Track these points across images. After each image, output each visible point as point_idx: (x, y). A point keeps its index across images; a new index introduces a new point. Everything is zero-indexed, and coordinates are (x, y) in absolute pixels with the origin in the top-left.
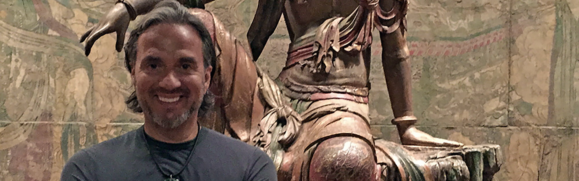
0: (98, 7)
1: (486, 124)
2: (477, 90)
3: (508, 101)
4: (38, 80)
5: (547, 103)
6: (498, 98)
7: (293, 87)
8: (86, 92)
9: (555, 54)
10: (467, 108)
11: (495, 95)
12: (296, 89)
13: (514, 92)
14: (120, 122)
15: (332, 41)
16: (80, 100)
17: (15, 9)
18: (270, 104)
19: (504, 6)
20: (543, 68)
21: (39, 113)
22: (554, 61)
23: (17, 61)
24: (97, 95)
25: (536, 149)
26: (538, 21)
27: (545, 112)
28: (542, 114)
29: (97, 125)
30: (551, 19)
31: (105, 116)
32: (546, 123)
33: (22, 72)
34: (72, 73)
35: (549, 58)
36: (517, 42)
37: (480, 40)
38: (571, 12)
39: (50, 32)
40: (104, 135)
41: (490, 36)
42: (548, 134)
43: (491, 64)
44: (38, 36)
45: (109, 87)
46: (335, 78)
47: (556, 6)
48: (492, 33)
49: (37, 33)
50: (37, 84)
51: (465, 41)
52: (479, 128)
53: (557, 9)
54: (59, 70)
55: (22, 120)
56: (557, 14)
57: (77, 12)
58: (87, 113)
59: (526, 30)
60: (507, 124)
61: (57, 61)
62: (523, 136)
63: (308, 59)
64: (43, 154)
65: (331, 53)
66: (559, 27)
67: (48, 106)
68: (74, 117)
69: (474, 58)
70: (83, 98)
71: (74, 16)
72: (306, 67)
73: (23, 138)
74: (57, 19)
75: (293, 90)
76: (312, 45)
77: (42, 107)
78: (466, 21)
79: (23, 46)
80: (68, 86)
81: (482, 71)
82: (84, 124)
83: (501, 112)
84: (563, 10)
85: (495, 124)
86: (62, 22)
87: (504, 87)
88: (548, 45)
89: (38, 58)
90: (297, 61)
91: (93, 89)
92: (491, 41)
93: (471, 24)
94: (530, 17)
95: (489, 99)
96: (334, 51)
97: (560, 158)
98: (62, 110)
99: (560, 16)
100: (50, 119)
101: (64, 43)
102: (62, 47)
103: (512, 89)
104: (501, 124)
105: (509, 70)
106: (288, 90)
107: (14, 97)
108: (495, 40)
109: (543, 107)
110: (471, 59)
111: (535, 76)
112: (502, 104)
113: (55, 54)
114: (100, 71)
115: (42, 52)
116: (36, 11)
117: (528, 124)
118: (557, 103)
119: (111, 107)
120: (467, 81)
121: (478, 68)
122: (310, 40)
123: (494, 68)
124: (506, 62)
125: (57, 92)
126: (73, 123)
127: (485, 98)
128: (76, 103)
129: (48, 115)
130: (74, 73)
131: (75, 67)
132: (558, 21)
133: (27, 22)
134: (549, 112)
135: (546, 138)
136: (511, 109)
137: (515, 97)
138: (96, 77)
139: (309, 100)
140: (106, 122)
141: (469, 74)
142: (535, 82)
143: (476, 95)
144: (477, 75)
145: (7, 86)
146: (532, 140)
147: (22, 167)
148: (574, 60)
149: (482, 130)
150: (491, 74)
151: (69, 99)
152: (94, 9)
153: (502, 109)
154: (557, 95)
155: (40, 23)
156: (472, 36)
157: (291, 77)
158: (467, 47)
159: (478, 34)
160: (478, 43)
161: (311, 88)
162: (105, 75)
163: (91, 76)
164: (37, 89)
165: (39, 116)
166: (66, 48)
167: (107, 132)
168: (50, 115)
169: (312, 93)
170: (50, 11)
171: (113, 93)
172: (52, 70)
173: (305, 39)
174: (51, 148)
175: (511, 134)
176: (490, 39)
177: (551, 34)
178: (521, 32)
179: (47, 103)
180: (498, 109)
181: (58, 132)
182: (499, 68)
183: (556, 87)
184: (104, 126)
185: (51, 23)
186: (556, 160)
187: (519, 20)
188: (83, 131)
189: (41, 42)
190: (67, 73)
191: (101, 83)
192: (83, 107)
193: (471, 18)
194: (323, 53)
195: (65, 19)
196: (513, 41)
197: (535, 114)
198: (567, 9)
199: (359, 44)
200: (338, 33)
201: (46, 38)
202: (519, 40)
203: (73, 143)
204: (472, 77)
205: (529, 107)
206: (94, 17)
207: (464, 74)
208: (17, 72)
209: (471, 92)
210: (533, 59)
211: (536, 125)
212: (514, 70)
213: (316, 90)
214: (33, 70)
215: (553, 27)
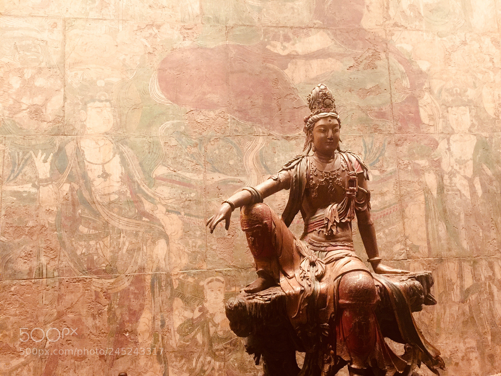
0: (171, 203)
1: (395, 259)
2: (388, 239)
3: (406, 245)
4: (136, 248)
5: (426, 245)
6: (400, 243)
7: (315, 244)
8: (165, 254)
9: (427, 217)
10: (384, 250)
11: (398, 242)
12: (316, 245)
13: (408, 239)
14: (186, 270)
15: (335, 217)
16: (162, 258)
17: (123, 206)
18: (303, 254)
19: (396, 192)
20: (422, 225)
21: (137, 268)
22: (427, 221)
23: (124, 237)
24: (172, 255)
26: (415, 200)
27: (426, 250)
28: (425, 251)
29: (172, 273)
30: (422, 198)
31: (176, 267)
32: (427, 256)
33: (127, 244)
34: (156, 242)
35: (424, 219)
36: (406, 212)
37: (386, 211)
38: (432, 194)
39: (144, 219)
40: (176, 279)
41: (391, 209)
42: (429, 263)
43: (393, 224)
44: (137, 222)
45: (179, 249)
46: (338, 238)
47: (423, 191)
48: (392, 207)
49: (136, 220)
50: (136, 251)
51: (378, 212)
52: (392, 261)
53: (424, 192)
54: (149, 241)
55: (127, 272)
56: (425, 195)
57: (160, 206)
58: (166, 266)
59: (409, 205)
60: (406, 258)
61: (148, 236)
62: (416, 264)
63: (322, 228)
64: (140, 293)
65: (335, 224)
66: (427, 202)
67: (142, 263)
68: (158, 269)
69: (384, 222)
70: (163, 257)
71: (158, 209)
72: (321, 232)
73: (127, 284)
74: (147, 211)
75: (315, 246)
76: (324, 220)
77: (139, 264)
78: (377, 201)
79: (128, 228)
80: (154, 250)
81: (389, 229)
82: (164, 273)
83: (402, 251)
84: (427, 193)
85: (400, 258)
86: (151, 213)
87: (402, 237)
88: (422, 212)
89: (137, 235)
90: (315, 229)
91: (169, 251)
92: (392, 211)
93: (380, 202)
94: (411, 197)
95: (395, 244)
96: (336, 222)
98: (151, 265)
99: (426, 196)
100: (144, 271)
101: (152, 225)
102: (151, 227)
103: (407, 238)
104: (403, 258)
105: (404, 227)
106: (312, 246)
107: (122, 259)
108: (394, 211)
109: (425, 247)
110: (382, 222)
111: (418, 230)
112: (402, 247)
113: (146, 232)
114: (173, 240)
115: (139, 231)
116: (135, 207)
117: (418, 258)
118: (432, 245)
119: (180, 261)
120: (381, 234)
121: (387, 227)
122: (321, 217)
123: (395, 226)
124: (401, 222)
125: (148, 254)
126: (157, 273)
127: (392, 244)
128: (159, 260)
129: (142, 269)
130: (158, 242)
131: (159, 238)
132: (426, 199)
133: (130, 214)
134: (428, 250)
135: (429, 265)
136: (408, 249)
137: (409, 242)
138: (171, 244)
139: (326, 251)
140: (177, 271)
141: (382, 230)
142: (419, 233)
143: (387, 242)
144: (387, 231)
145: (118, 253)
147: (126, 303)
148: (437, 220)
149: (393, 263)
150: (394, 230)
151: (155, 258)
152: (169, 204)
153: (403, 249)
154: (431, 240)
155: (138, 213)
156: (382, 209)
157: (312, 238)
158: (379, 216)
159: (385, 208)
160: (385, 213)
161: (326, 244)
162: (176, 242)
163: (168, 244)
164: (136, 253)
165: (137, 269)
166: (153, 228)
167: (178, 277)
168: (144, 269)
169: (326, 247)
170: (144, 207)
171: (181, 253)
172: (145, 241)
173: (318, 216)
174: (144, 289)
175: (410, 264)
176: (391, 210)
177: (423, 206)
178: (407, 206)
179: (142, 262)
180: (400, 250)
181: (148, 279)
182: (398, 226)
183: (430, 236)
184: (177, 273)
185: (143, 214)
187: (405, 200)
188: (163, 277)
189: (138, 225)
190: (154, 242)
191: (174, 247)
192: (163, 262)
193: (380, 199)
194: (330, 224)
195: (153, 211)
196: (404, 211)
197: (421, 251)
198: (430, 192)
199: (348, 218)
200: (337, 212)
201: (141, 222)
202: (407, 210)
203: (158, 285)
204: (384, 232)
205: (418, 247)
206: (169, 209)
207: (379, 230)
208: (124, 243)
209: (385, 240)
210: (416, 220)
211: (422, 258)
212: (407, 227)
213: (329, 245)
214: (133, 242)
215: (424, 203)
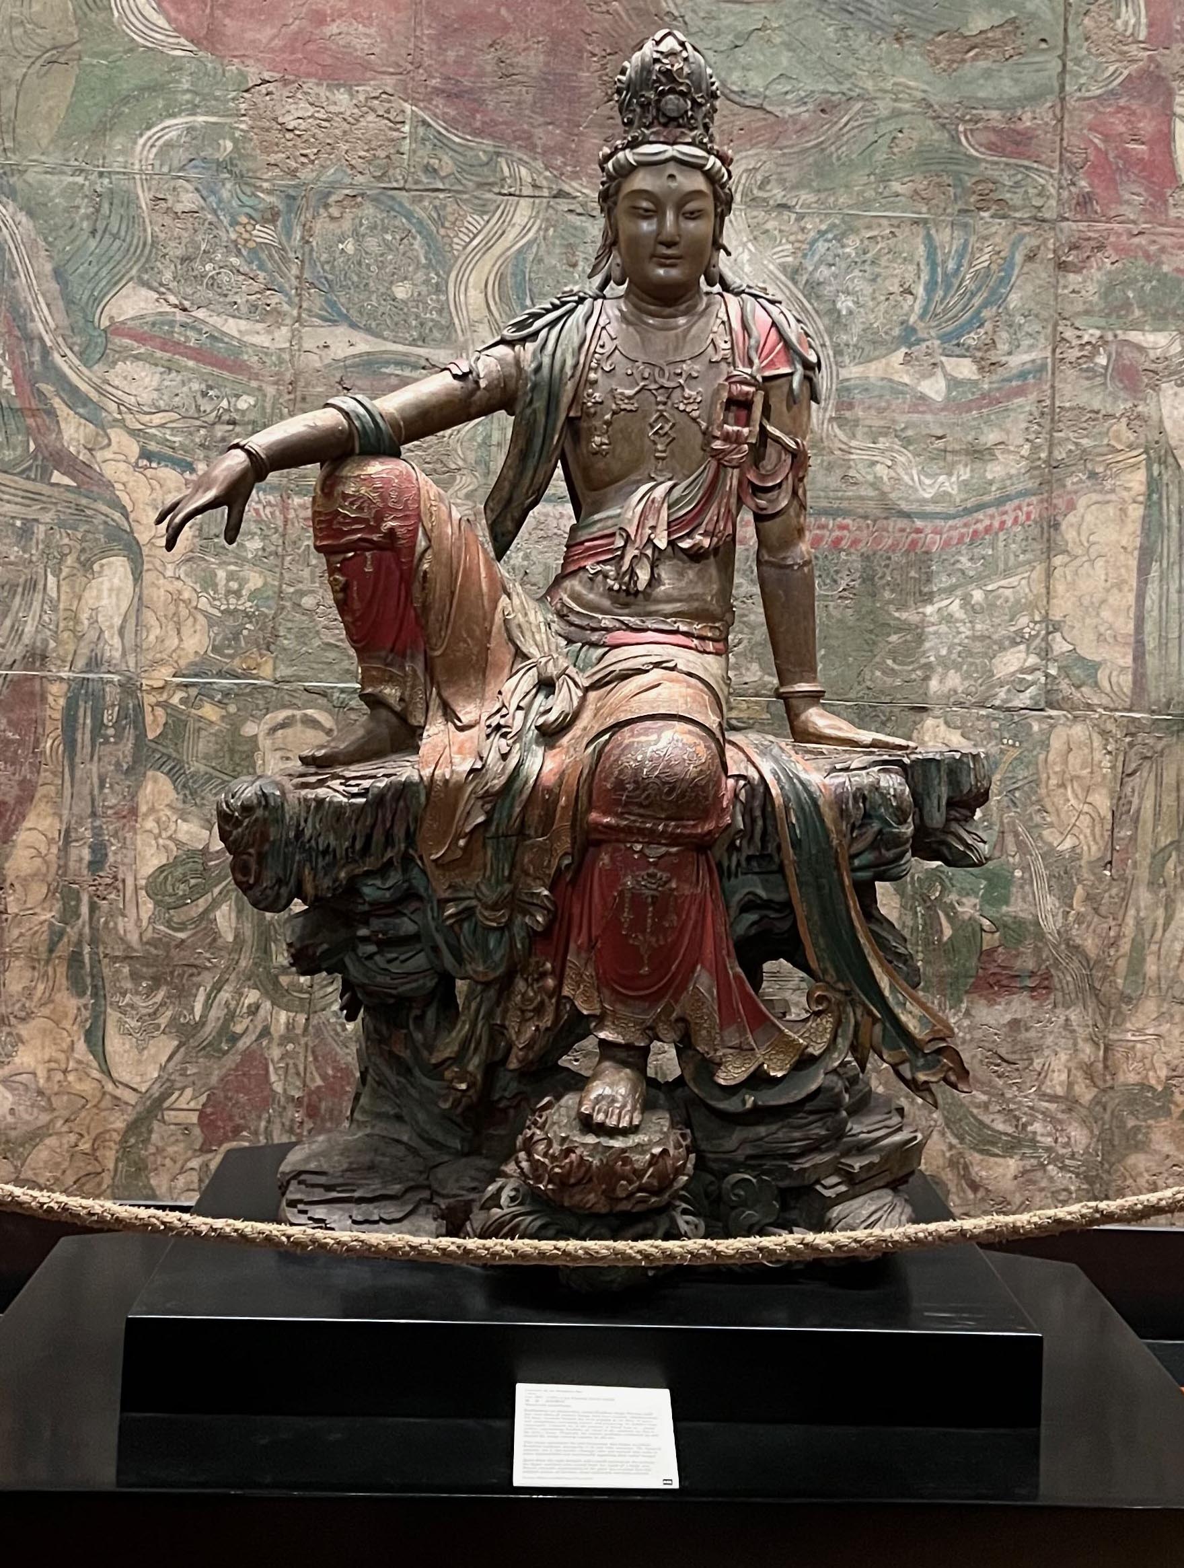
0: (162, 426)
1: (997, 703)
2: (978, 627)
3: (1046, 653)
4: (22, 580)
5: (1129, 661)
6: (1023, 647)
8: (124, 608)
9: (1147, 555)
10: (958, 667)
11: (1015, 640)
12: (577, 620)
13: (1058, 635)
14: (195, 676)
15: (653, 529)
16: (111, 626)
19: (1035, 449)
20: (1119, 585)
21: (18, 652)
22: (1143, 571)
24: (148, 616)
25: (1106, 763)
26: (1108, 484)
27: (1126, 681)
28: (1119, 686)
29: (144, 681)
30: (1137, 481)
31: (160, 662)
32: (1128, 705)
34: (95, 567)
35: (1134, 563)
36: (1063, 527)
37: (983, 520)
38: (1178, 466)
39: (56, 477)
40: (158, 704)
41: (1005, 513)
42: (1132, 729)
43: (1007, 573)
44: (30, 485)
45: (176, 599)
46: (658, 602)
47: (1146, 452)
48: (1009, 506)
49: (27, 478)
50: (20, 589)
51: (951, 522)
52: (983, 712)
53: (1149, 458)
54: (70, 560)
56: (1149, 469)
57: (117, 435)
58: (124, 652)
59: (1082, 502)
60: (1042, 705)
61: (66, 541)
62: (1079, 731)
63: (605, 562)
64: (22, 743)
66: (1155, 497)
67: (40, 637)
68: (94, 663)
69: (971, 559)
70: (118, 622)
71: (109, 444)
74: (72, 449)
75: (572, 624)
76: (614, 534)
77: (26, 639)
78: (953, 479)
80: (86, 595)
81: (989, 588)
82: (116, 678)
83: (1029, 678)
84: (1162, 462)
85: (1018, 702)
86: (83, 456)
87: (1036, 623)
88: (1130, 535)
89: (26, 532)
90: (583, 564)
91: (139, 604)
92: (1009, 523)
93: (964, 485)
94: (1093, 475)
95: (1002, 649)
96: (655, 548)
97: (1159, 783)
98: (70, 647)
99: (1155, 473)
100: (43, 666)
101: (85, 501)
102: (79, 509)
103: (1054, 628)
104: (1029, 703)
105: (1048, 587)
108: (1015, 521)
109: (1123, 669)
110: (964, 560)
111: (1102, 602)
112: (1033, 660)
113: (62, 526)
115: (36, 520)
116: (28, 433)
117: (1089, 707)
118: (1152, 663)
119: (176, 642)
120: (955, 607)
121: (979, 580)
122: (609, 523)
123: (1013, 581)
124: (1040, 569)
125: (61, 607)
126: (91, 675)
127: (994, 646)
128: (101, 632)
129: (37, 657)
130: (102, 566)
131: (104, 553)
132: (1153, 485)
133: (8, 456)
134: (1135, 682)
135: (1129, 739)
136: (1052, 671)
137: (1060, 646)
138: (148, 575)
139: (603, 646)
140: (162, 674)
141: (959, 593)
142: (1105, 614)
143: (975, 638)
144: (978, 596)
146: (1097, 741)
149: (987, 716)
150: (1008, 593)
151: (86, 622)
152: (153, 431)
153: (1032, 670)
154: (1151, 643)
155: (36, 458)
156: (968, 511)
157: (571, 596)
158: (955, 534)
159: (979, 507)
160: (980, 527)
161: (607, 621)
162: (169, 573)
163: (137, 576)
164: (18, 597)
165: (19, 658)
166: (89, 512)
167: (164, 697)
168: (44, 657)
169: (608, 630)
170: (59, 432)
171: (183, 612)
172: (53, 558)
174: (40, 730)
175: (1052, 727)
176: (1006, 518)
177: (1136, 512)
178: (1071, 506)
179: (37, 631)
180: (1022, 671)
181: (57, 696)
182: (1024, 582)
183: (1149, 627)
184: (161, 684)
185: (59, 459)
186: (1150, 789)
187: (1068, 481)
188: (111, 693)
189: (33, 498)
190: (87, 566)
191: (159, 590)
192: (116, 642)
193: (964, 472)
195: (91, 450)
196: (1056, 526)
197: (1105, 684)
198: (1171, 460)
201: (47, 490)
202: (1068, 524)
203: (88, 721)
204: (966, 600)
205: (1092, 668)
206: (153, 447)
207: (950, 590)
209: (966, 631)
210: (1100, 563)
211: (1105, 708)
212: (1058, 588)
213: (618, 625)
215: (1141, 499)
